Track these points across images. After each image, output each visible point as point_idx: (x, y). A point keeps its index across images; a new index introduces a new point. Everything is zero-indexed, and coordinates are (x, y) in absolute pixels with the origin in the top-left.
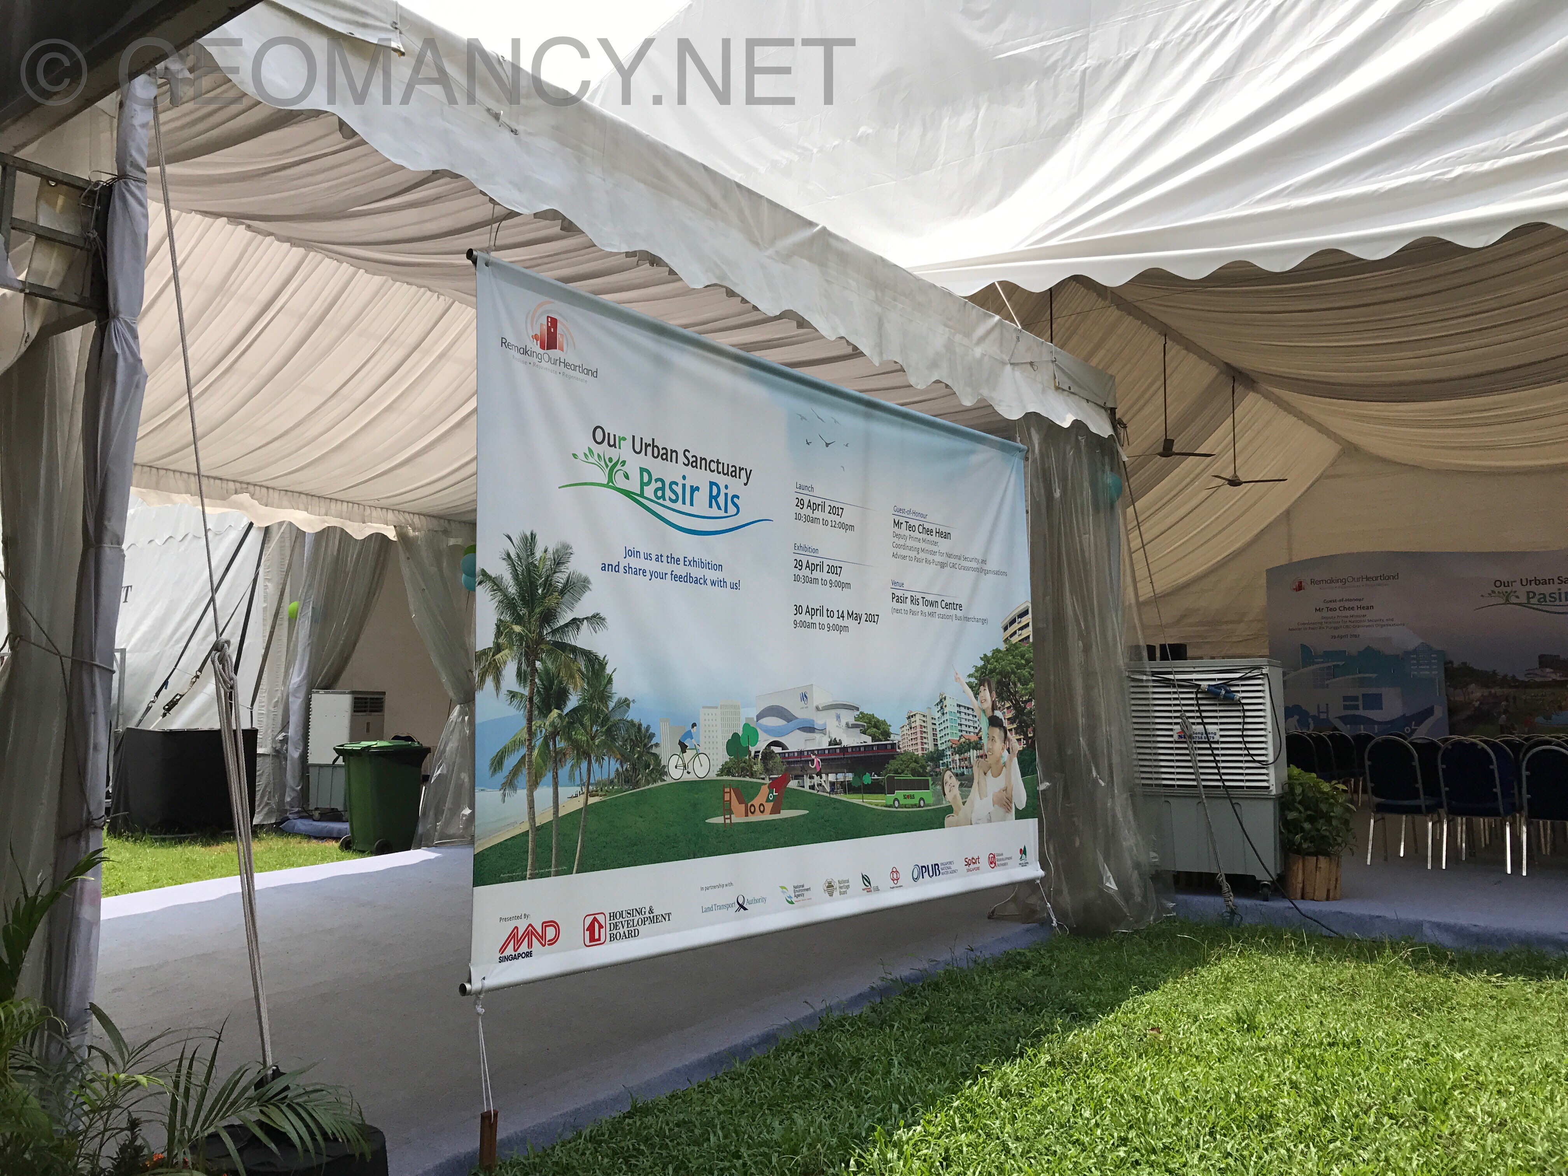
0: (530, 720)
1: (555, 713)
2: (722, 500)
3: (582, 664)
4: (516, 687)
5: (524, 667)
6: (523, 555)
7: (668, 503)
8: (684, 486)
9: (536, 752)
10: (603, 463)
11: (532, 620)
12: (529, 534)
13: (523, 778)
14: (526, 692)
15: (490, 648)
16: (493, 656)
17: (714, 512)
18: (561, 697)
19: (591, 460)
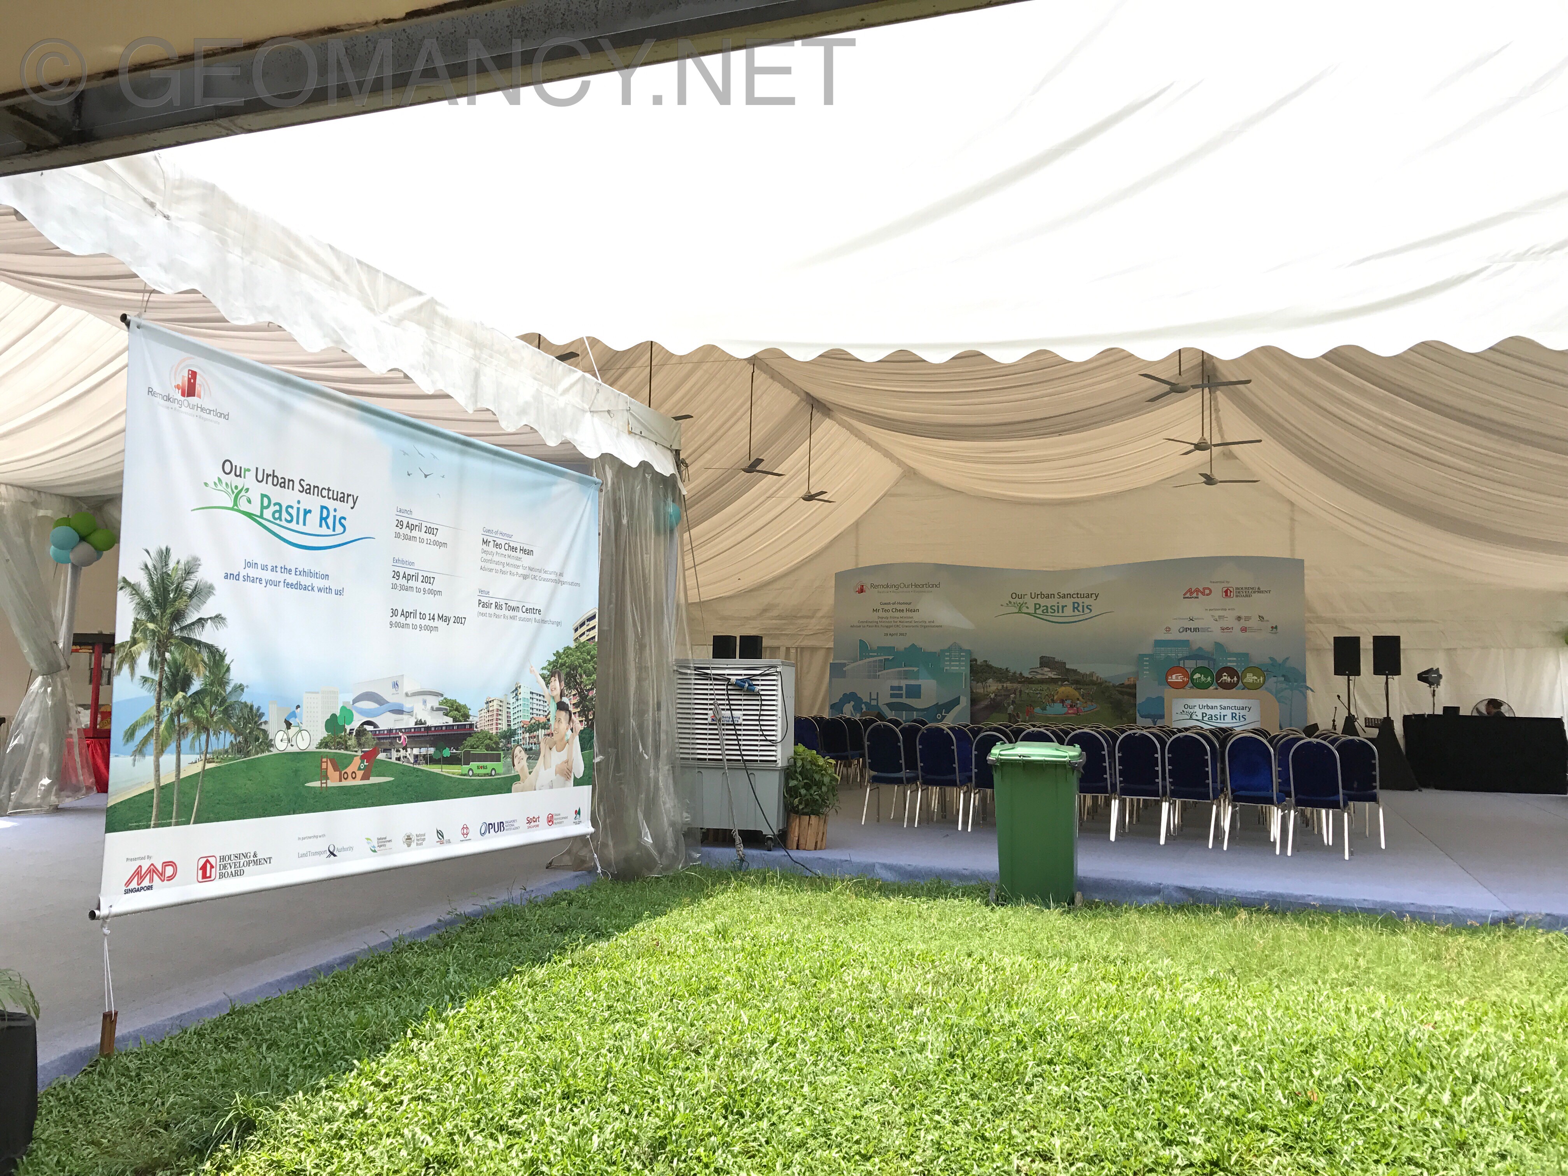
0: (159, 700)
1: (180, 694)
2: (330, 521)
3: (205, 655)
4: (148, 673)
5: (155, 657)
6: (159, 566)
7: (284, 523)
8: (298, 509)
9: (163, 726)
10: (229, 490)
11: (164, 619)
12: (164, 549)
13: (151, 747)
14: (156, 677)
15: (127, 642)
16: (130, 647)
17: (324, 530)
18: (186, 682)
19: (219, 487)
